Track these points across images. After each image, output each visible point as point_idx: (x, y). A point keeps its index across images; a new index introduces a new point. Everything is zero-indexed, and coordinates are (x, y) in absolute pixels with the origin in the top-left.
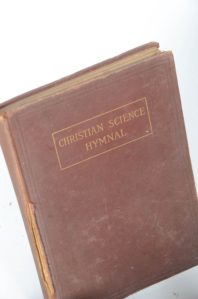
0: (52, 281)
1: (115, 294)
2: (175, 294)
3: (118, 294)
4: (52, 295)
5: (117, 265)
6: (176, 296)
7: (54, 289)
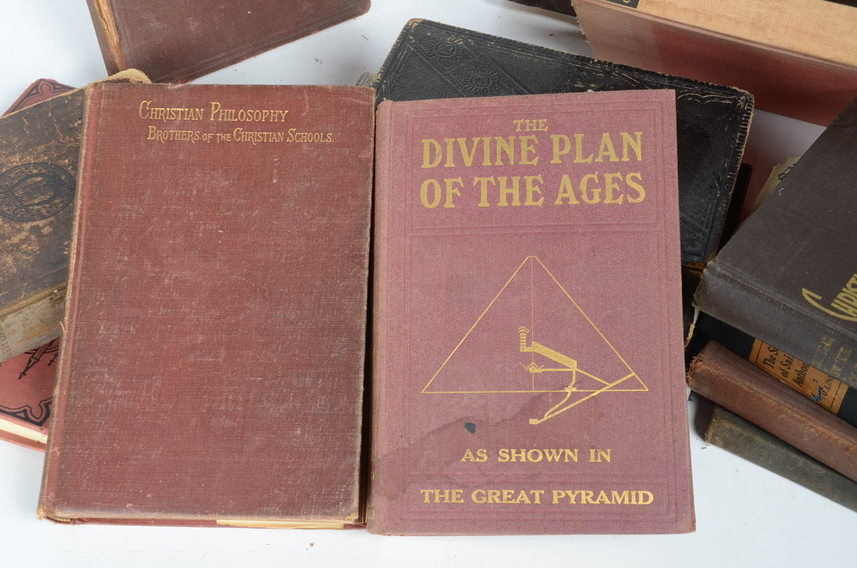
0: (115, 20)
1: (222, 55)
2: (317, 60)
3: (225, 56)
4: (116, 44)
5: (224, 5)
6: (319, 63)
7: (120, 34)
